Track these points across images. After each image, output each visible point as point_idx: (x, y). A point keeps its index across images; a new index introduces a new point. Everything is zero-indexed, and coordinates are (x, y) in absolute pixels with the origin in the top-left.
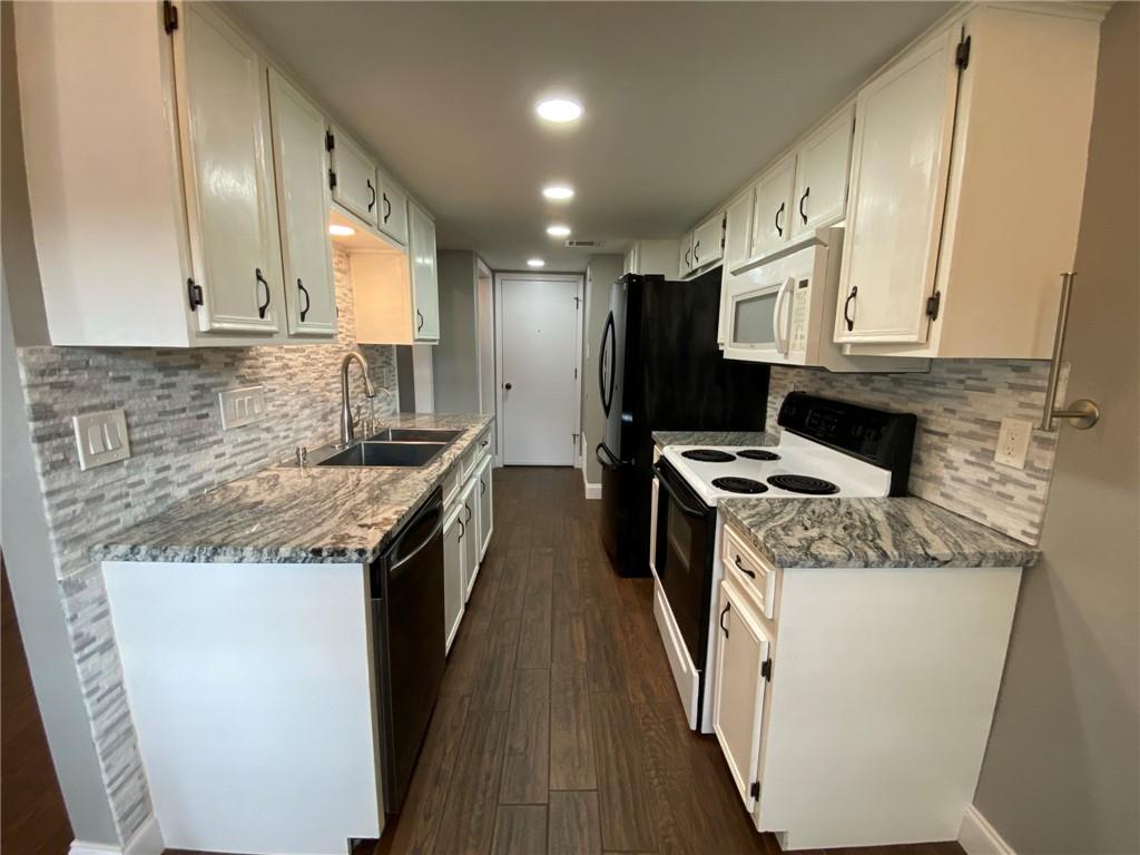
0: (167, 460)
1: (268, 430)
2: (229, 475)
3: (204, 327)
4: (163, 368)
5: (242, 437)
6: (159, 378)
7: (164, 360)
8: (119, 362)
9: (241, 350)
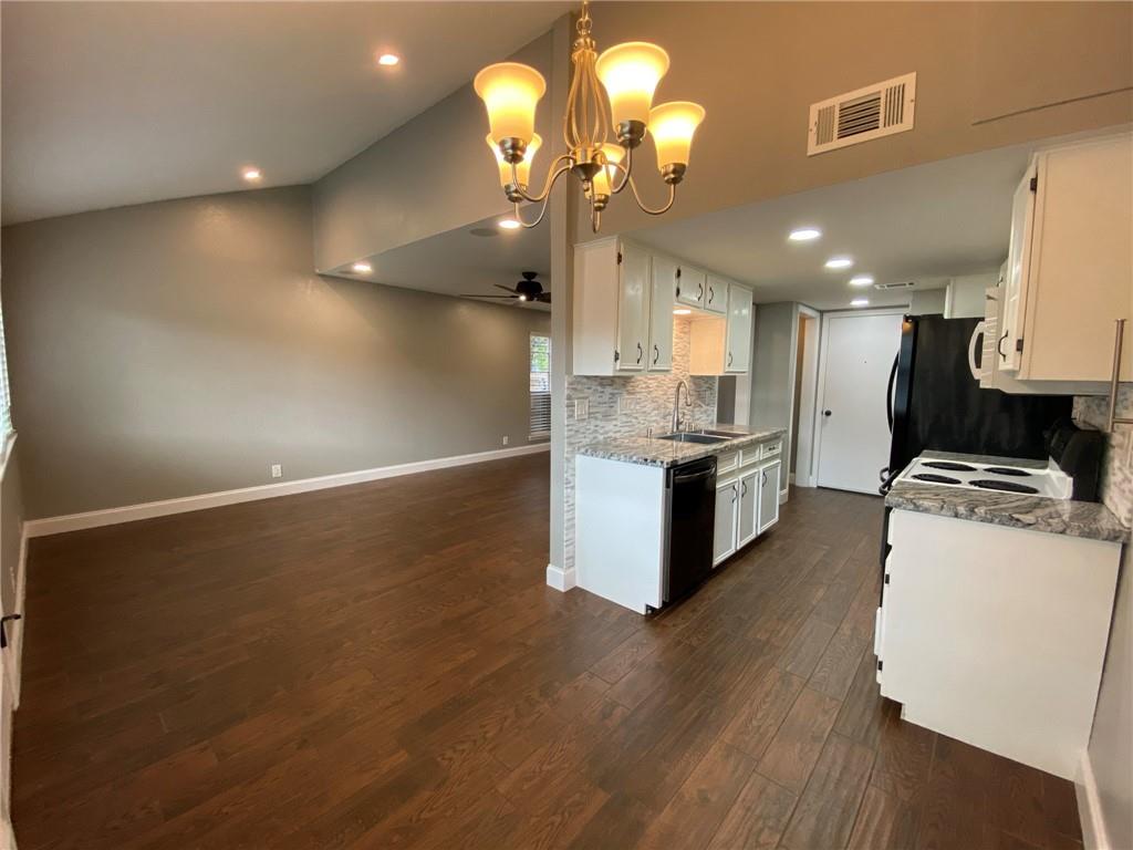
0: (598, 423)
1: (636, 418)
2: (618, 435)
3: (618, 368)
4: (601, 385)
5: (625, 419)
6: (599, 389)
7: (603, 381)
8: (590, 382)
9: (630, 377)
